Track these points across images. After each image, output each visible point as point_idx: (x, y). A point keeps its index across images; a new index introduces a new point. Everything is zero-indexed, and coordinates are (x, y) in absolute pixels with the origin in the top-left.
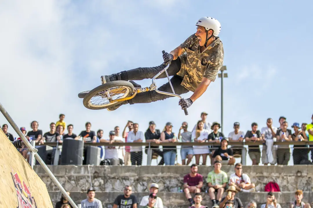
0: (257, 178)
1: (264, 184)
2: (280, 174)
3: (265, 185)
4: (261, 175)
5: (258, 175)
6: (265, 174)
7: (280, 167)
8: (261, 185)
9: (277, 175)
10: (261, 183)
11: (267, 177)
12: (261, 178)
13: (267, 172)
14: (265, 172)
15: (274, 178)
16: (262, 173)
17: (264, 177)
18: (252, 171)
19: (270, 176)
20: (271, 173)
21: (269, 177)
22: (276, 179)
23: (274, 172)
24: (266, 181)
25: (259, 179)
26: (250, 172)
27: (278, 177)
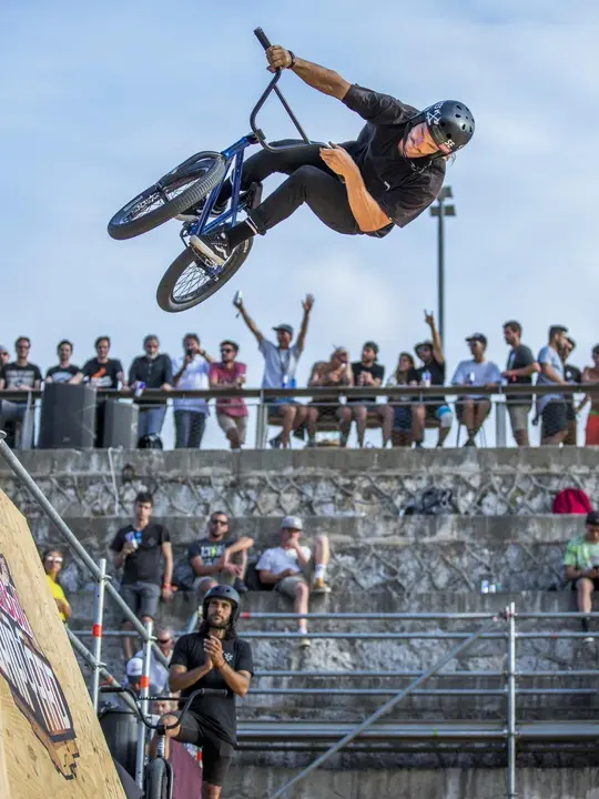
0: (534, 479)
1: (551, 493)
2: (592, 468)
3: (554, 496)
4: (544, 470)
5: (539, 470)
6: (555, 469)
7: (591, 451)
8: (543, 497)
9: (584, 470)
10: (543, 490)
11: (558, 477)
12: (546, 478)
13: (560, 463)
14: (555, 462)
15: (577, 478)
16: (547, 466)
17: (550, 476)
18: (521, 460)
19: (567, 473)
20: (570, 465)
21: (564, 475)
22: (582, 481)
23: (575, 463)
24: (556, 485)
25: (540, 481)
26: (517, 462)
27: (588, 476)
